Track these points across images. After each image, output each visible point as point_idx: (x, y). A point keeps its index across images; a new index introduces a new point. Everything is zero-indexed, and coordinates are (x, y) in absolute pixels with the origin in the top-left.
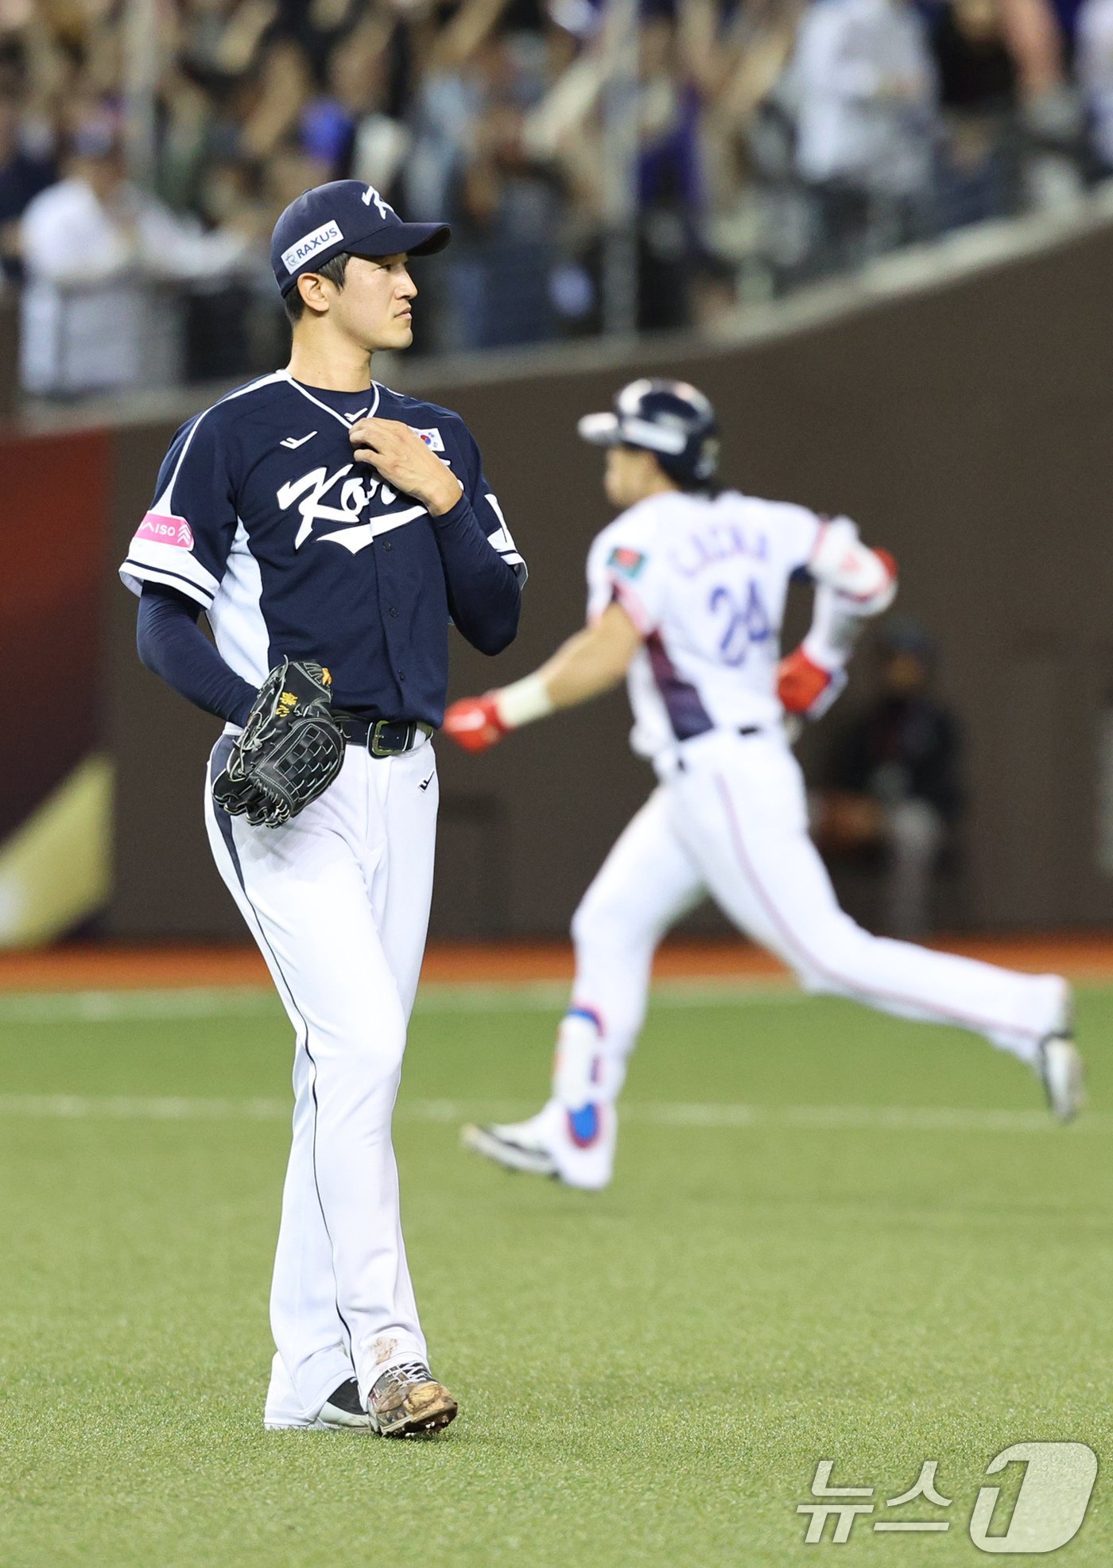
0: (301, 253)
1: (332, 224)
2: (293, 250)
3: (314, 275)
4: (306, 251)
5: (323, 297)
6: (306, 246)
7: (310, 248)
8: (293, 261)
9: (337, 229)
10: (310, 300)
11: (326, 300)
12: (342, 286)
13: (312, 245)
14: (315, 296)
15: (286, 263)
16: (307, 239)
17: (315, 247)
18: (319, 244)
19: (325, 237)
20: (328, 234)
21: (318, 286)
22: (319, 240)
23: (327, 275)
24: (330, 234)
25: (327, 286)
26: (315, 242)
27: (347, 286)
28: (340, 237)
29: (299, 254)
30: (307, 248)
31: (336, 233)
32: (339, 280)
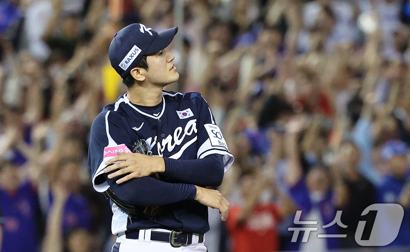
0: (127, 62)
1: (135, 47)
2: (123, 62)
3: (136, 68)
4: (129, 61)
5: (142, 75)
6: (128, 59)
7: (130, 59)
8: (125, 66)
9: (138, 48)
10: (137, 78)
11: (143, 76)
12: (148, 68)
13: (130, 58)
14: (139, 76)
15: (122, 67)
16: (128, 56)
17: (132, 58)
18: (133, 56)
19: (134, 53)
20: (135, 52)
21: (138, 71)
22: (133, 55)
23: (141, 67)
24: (136, 51)
25: (142, 71)
26: (132, 56)
27: (150, 68)
28: (140, 51)
29: (126, 63)
30: (129, 60)
31: (138, 49)
32: (146, 67)
